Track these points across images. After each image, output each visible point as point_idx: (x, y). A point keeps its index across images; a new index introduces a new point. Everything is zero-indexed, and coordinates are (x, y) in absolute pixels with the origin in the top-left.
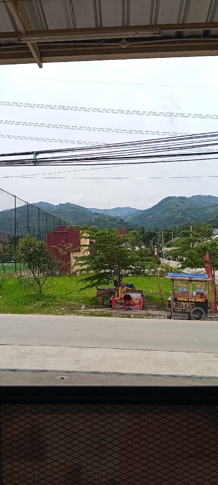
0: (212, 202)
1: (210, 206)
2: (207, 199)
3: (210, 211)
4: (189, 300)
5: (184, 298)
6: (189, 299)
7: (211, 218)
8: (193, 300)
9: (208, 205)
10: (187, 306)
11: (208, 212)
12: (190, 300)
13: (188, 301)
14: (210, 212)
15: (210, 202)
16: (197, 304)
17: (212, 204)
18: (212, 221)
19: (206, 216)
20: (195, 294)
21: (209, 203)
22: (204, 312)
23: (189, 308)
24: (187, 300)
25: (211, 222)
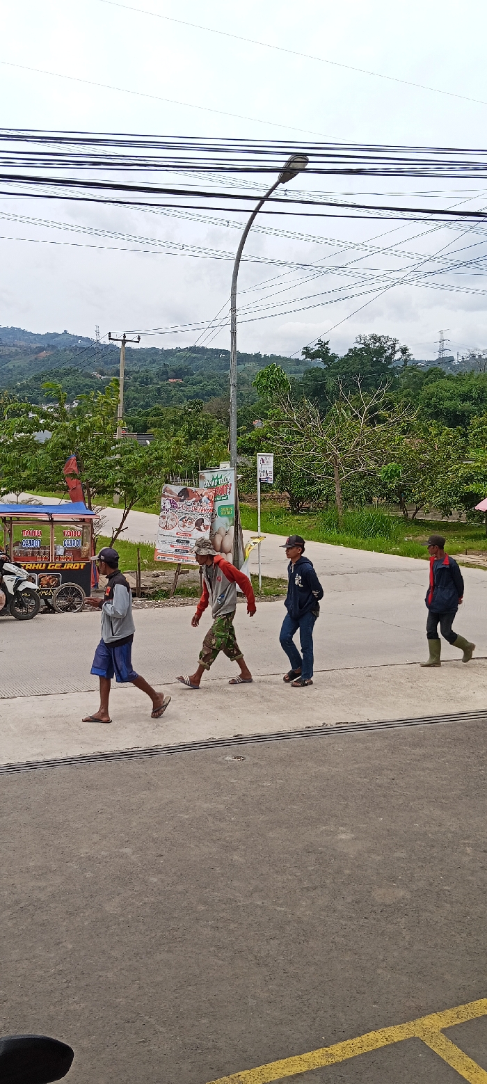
0: (22, 343)
1: (17, 354)
2: (11, 336)
3: (19, 364)
4: (49, 568)
5: (36, 564)
6: (47, 565)
7: (20, 380)
8: (57, 566)
9: (13, 349)
10: (44, 581)
11: (14, 366)
12: (51, 567)
13: (46, 570)
14: (18, 367)
15: (16, 342)
16: (69, 575)
17: (21, 347)
18: (24, 388)
19: (9, 376)
20: (61, 551)
21: (14, 346)
22: (82, 592)
23: (48, 584)
24: (44, 568)
25: (21, 389)
